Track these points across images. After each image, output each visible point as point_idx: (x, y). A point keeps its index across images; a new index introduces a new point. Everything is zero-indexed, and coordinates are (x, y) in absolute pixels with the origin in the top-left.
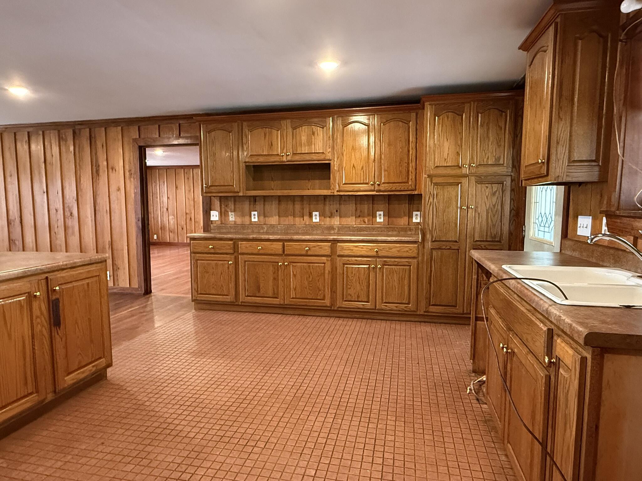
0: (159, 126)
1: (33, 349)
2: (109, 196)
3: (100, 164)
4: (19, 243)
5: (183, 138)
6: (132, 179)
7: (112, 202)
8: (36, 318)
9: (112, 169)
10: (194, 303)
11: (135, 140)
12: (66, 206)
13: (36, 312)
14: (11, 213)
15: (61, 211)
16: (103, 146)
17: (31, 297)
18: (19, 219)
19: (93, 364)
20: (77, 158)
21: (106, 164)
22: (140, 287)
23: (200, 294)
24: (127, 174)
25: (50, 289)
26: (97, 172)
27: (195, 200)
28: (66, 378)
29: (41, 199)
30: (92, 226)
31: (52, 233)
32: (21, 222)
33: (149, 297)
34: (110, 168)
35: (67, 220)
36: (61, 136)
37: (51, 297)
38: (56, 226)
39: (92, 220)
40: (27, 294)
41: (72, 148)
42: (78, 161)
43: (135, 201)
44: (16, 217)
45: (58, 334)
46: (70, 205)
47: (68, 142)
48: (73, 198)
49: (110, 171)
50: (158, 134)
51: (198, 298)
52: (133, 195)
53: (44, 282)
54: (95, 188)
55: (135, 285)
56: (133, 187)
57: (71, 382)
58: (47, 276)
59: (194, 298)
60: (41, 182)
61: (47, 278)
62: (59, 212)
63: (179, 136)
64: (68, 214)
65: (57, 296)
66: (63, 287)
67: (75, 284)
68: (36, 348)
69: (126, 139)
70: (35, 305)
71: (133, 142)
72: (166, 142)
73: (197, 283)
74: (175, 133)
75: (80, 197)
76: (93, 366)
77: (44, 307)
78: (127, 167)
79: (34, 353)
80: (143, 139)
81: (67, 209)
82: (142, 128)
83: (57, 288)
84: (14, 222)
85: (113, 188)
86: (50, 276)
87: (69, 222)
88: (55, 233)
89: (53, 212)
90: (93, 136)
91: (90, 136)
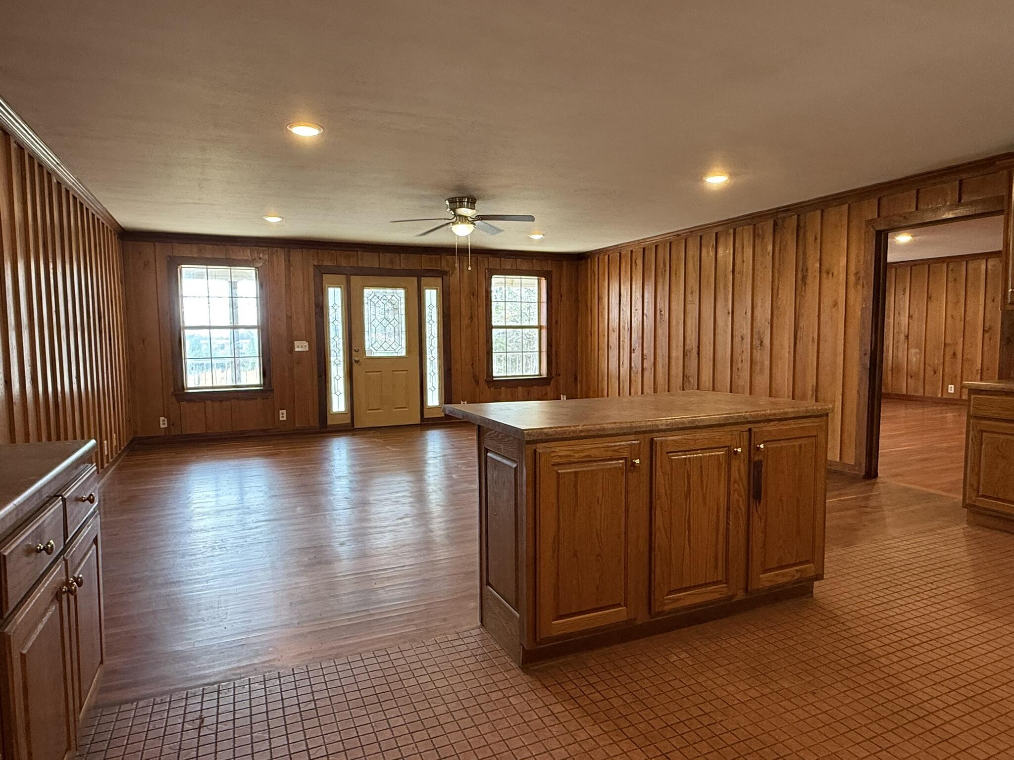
0: (918, 191)
1: (728, 523)
2: (819, 316)
3: (809, 266)
4: (694, 381)
5: (966, 204)
6: (859, 287)
7: (822, 325)
8: (734, 483)
9: (828, 273)
10: (966, 510)
11: (870, 222)
12: (755, 331)
13: (735, 475)
14: (688, 342)
15: (748, 340)
16: (816, 238)
17: (731, 454)
18: (697, 349)
19: (797, 568)
20: (777, 262)
21: (818, 265)
22: (858, 463)
23: (983, 496)
24: (852, 278)
25: (752, 445)
26: (804, 278)
27: (967, 319)
28: (761, 576)
29: (724, 321)
30: (789, 362)
31: (735, 369)
32: (698, 354)
33: (874, 484)
34: (824, 271)
35: (754, 351)
36: (757, 232)
37: (752, 456)
38: (740, 360)
39: (789, 352)
40: (726, 449)
41: (770, 248)
42: (777, 266)
43: (863, 323)
44: (694, 347)
45: (757, 511)
46: (761, 331)
47: (766, 240)
48: (766, 321)
49: (824, 275)
50: (914, 206)
51: (977, 504)
52: (859, 313)
53: (746, 434)
54: (798, 304)
55: (850, 459)
56: (859, 299)
57: (768, 584)
58: (750, 427)
59: (967, 502)
60: (726, 300)
61: (750, 430)
62: (745, 340)
63: (959, 203)
64: (757, 342)
65: (760, 458)
66: (769, 446)
67: (783, 443)
68: (731, 523)
69: (854, 223)
70: (735, 464)
71: (867, 226)
72: (930, 217)
73: (978, 474)
74: (949, 197)
75: (775, 318)
76: (797, 571)
77: (744, 469)
78: (853, 268)
79: (728, 529)
80: (886, 217)
81: (755, 336)
82: (884, 201)
83: (762, 446)
84: (690, 352)
85: (827, 302)
86: (754, 427)
87: (757, 355)
88: (738, 369)
89: (737, 339)
90: (802, 224)
91: (798, 226)
